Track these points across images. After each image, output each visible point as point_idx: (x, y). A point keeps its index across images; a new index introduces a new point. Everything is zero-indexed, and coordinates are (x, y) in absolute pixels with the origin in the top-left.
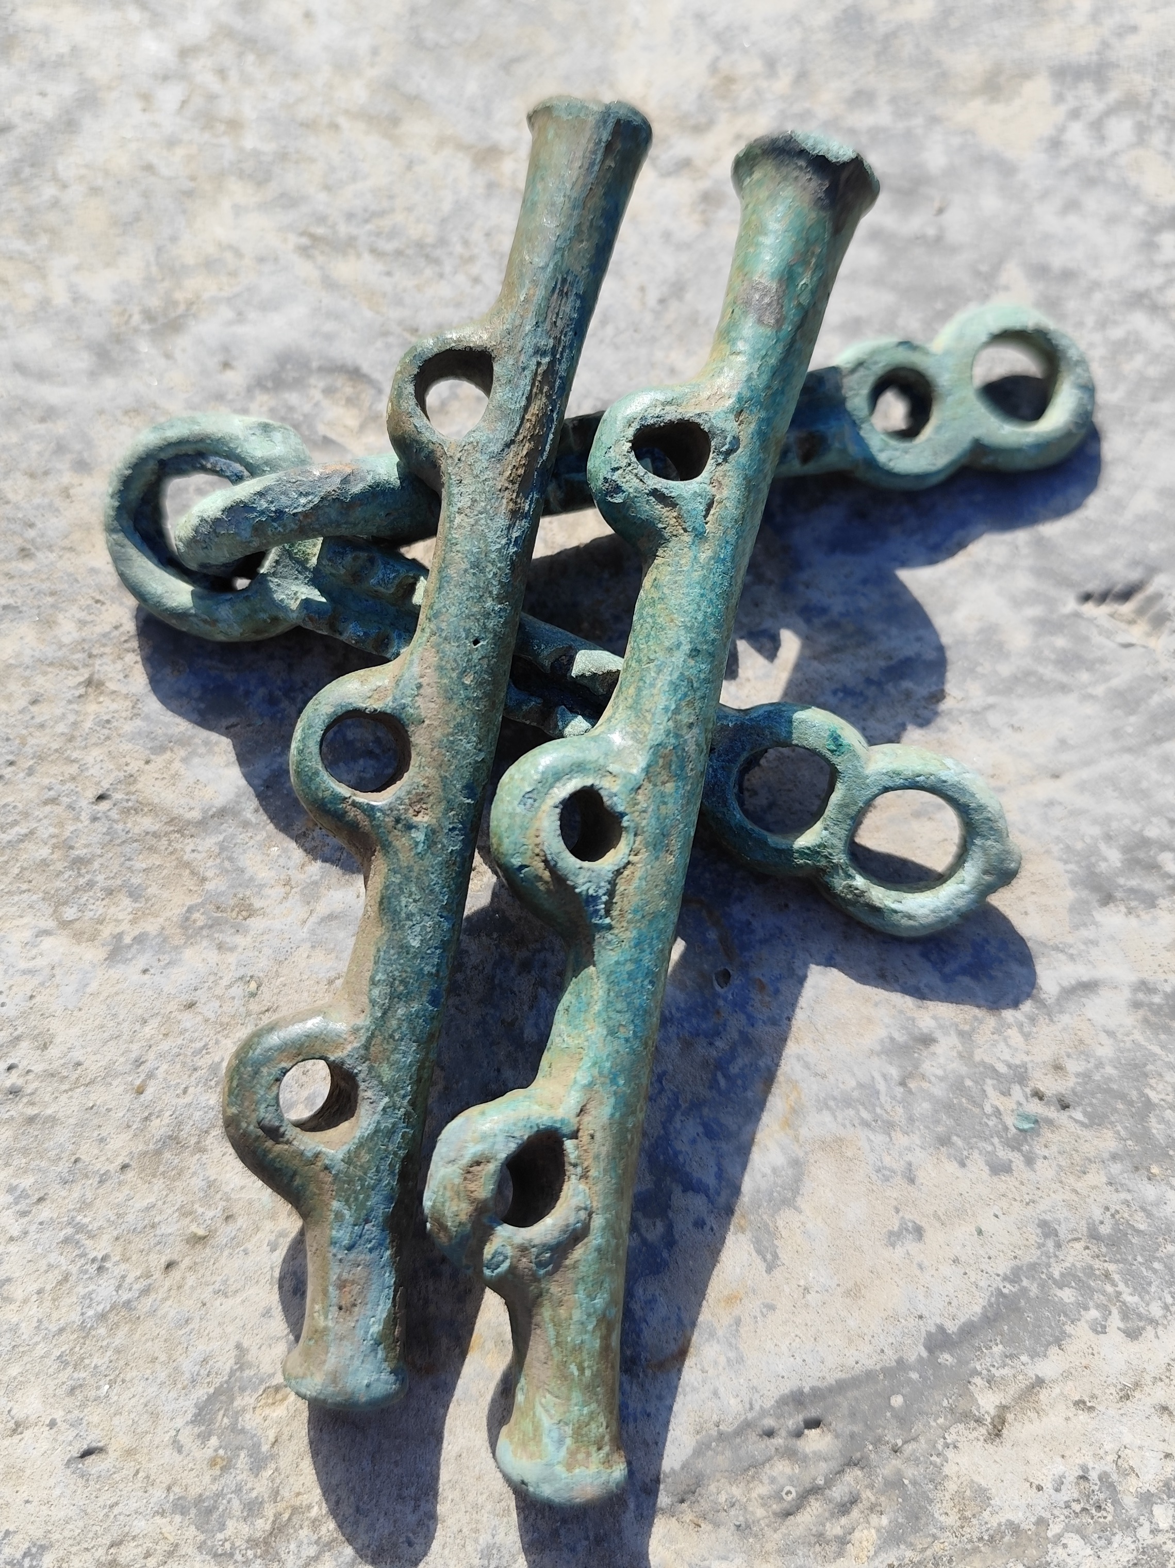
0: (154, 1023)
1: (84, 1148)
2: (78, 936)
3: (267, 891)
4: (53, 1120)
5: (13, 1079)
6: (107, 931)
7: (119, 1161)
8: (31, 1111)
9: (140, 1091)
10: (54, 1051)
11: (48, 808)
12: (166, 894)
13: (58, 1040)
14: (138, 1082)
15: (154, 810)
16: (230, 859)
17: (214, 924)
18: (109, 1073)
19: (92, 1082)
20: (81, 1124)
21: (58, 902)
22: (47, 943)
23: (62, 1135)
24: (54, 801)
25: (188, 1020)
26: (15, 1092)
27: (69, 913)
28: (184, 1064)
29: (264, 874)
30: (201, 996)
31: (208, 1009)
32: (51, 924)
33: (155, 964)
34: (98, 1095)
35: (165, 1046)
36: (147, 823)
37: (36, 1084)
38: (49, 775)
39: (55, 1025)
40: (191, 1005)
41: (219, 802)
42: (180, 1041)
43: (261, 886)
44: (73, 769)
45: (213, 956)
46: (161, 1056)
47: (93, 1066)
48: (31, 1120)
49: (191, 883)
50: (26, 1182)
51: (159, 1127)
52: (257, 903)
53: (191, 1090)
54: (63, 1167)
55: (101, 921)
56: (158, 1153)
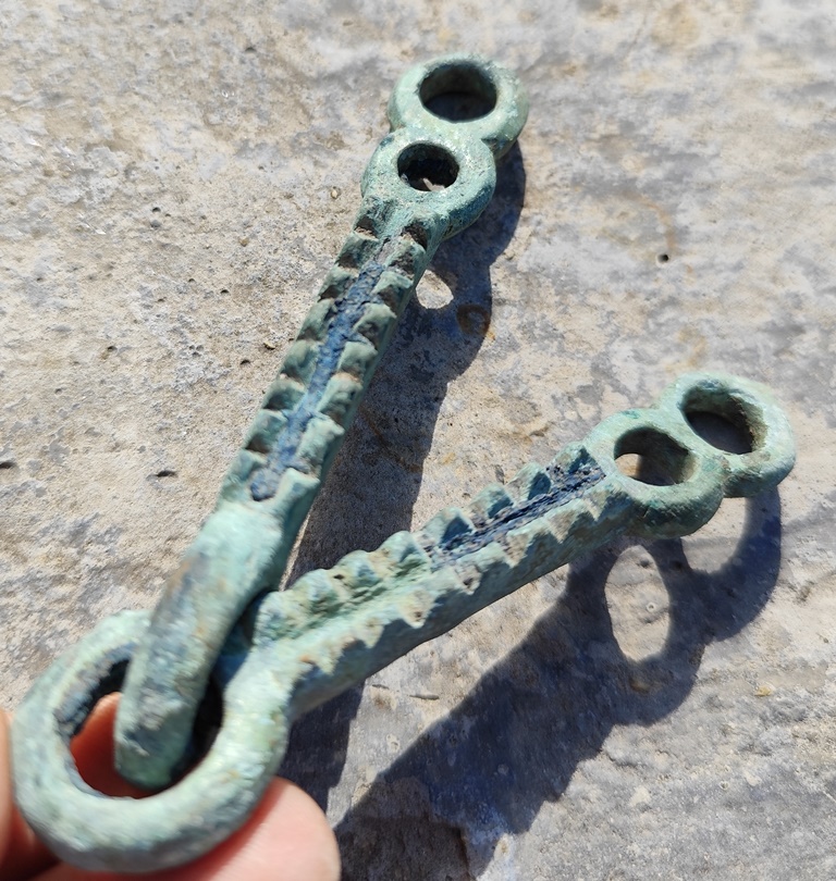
0: (262, 202)
1: (198, 272)
2: (218, 135)
3: (355, 135)
4: (179, 250)
5: (156, 217)
6: (238, 136)
7: (221, 287)
8: (164, 240)
9: (244, 244)
10: (187, 205)
11: (211, 49)
12: (283, 121)
13: (192, 199)
14: (244, 238)
15: (284, 64)
16: (333, 109)
17: (315, 148)
18: (225, 227)
19: (211, 231)
20: (199, 257)
21: (207, 109)
22: (195, 135)
23: (184, 261)
24: (217, 44)
25: (286, 205)
26: (155, 226)
27: (214, 118)
28: (278, 234)
29: (355, 122)
30: (298, 192)
31: (302, 201)
32: (200, 123)
33: (269, 164)
34: (214, 240)
35: (266, 218)
36: (279, 72)
37: (171, 224)
38: (217, 27)
39: (191, 188)
40: (289, 197)
41: (332, 69)
42: (277, 219)
43: (351, 131)
44: (234, 27)
45: (310, 168)
46: (263, 224)
47: (214, 220)
48: (164, 246)
49: (302, 118)
50: (153, 286)
51: (254, 270)
52: (347, 140)
53: (279, 251)
54: (181, 282)
55: (235, 129)
56: (249, 287)
